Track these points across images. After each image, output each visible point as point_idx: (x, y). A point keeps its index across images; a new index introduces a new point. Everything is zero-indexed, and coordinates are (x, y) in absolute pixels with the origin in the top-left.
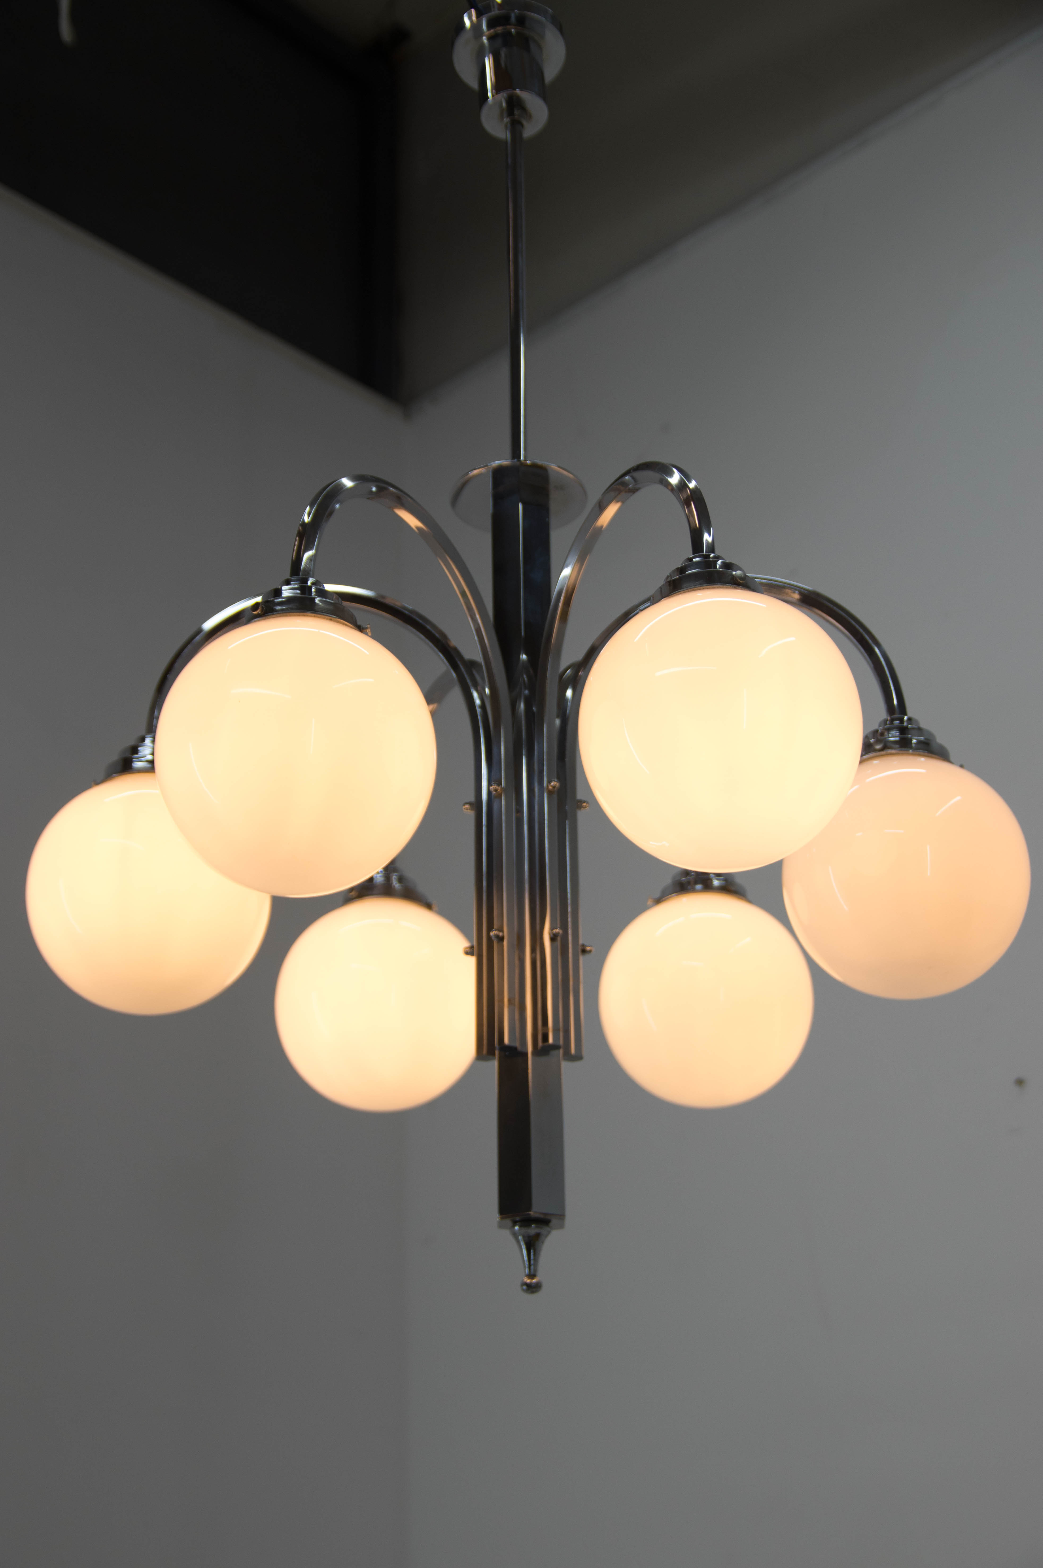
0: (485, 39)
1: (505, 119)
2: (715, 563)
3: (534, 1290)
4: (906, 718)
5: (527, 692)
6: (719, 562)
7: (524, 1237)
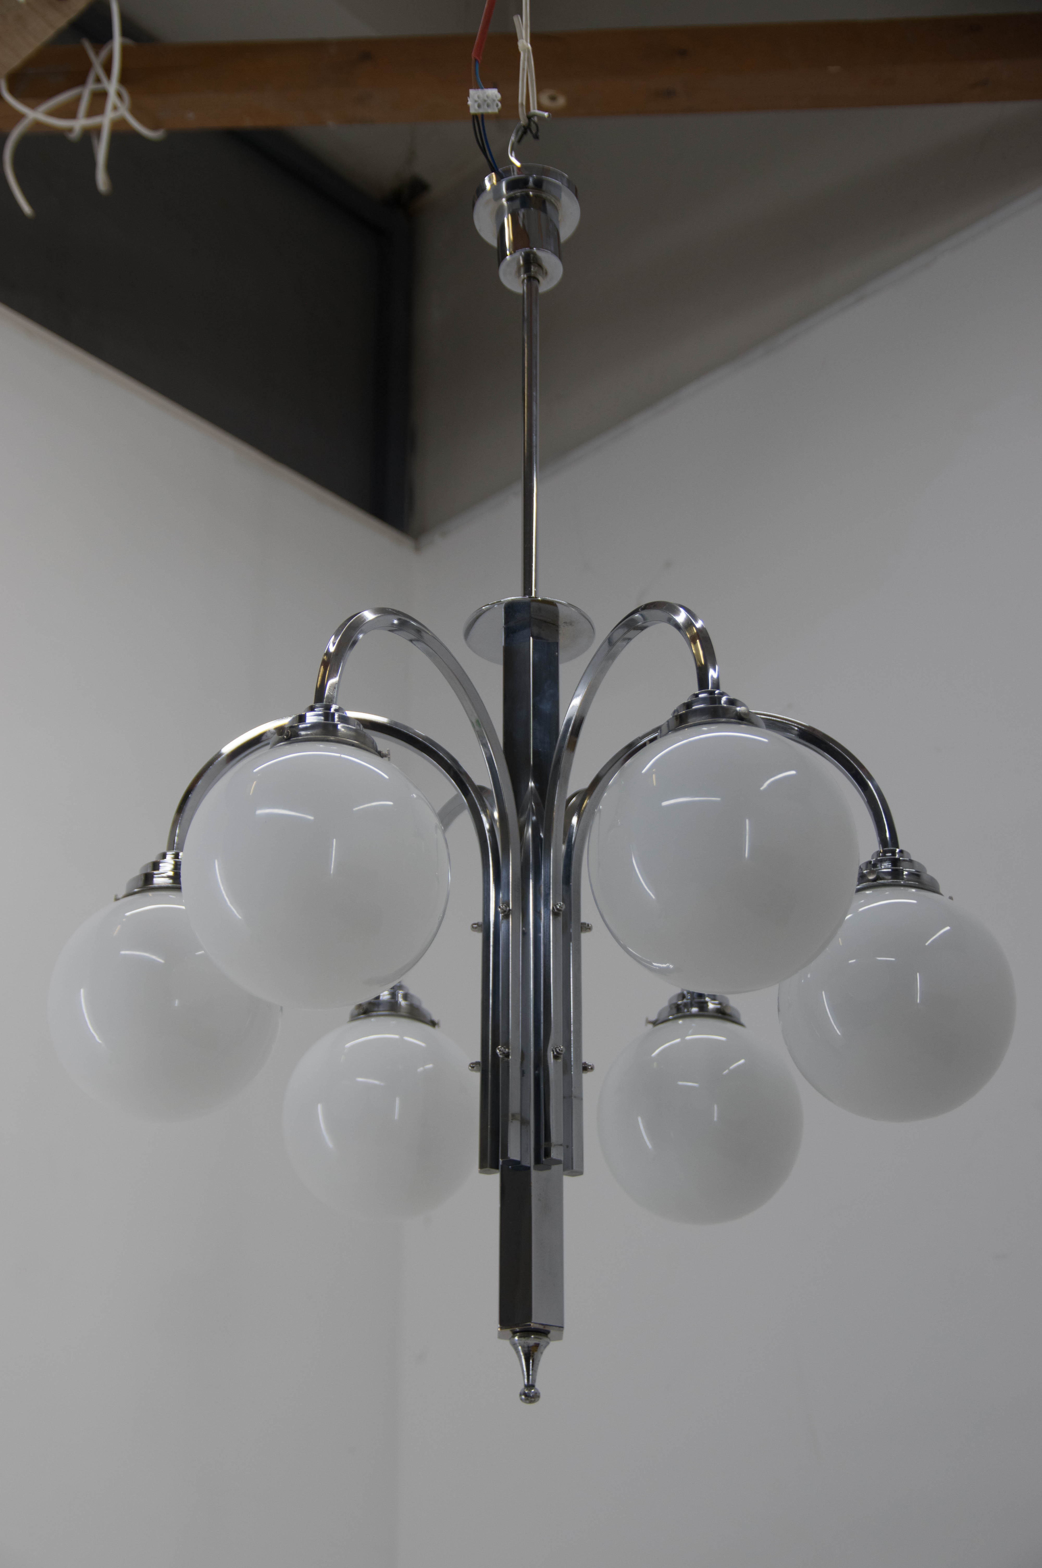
0: (504, 200)
1: (522, 276)
2: (720, 699)
3: (533, 1399)
4: (898, 850)
5: (534, 818)
6: (724, 699)
7: (523, 1347)
